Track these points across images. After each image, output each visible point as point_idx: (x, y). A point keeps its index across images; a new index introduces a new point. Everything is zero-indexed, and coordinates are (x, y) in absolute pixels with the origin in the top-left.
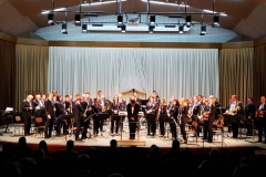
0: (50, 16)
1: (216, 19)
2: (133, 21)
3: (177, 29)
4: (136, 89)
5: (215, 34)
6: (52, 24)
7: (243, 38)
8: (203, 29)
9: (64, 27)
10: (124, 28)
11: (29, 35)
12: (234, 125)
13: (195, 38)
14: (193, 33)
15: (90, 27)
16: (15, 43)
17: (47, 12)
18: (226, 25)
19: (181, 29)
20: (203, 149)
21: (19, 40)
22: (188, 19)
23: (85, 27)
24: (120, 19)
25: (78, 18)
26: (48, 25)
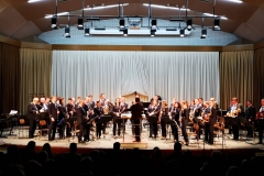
0: (54, 21)
1: (217, 22)
2: (134, 25)
3: (178, 32)
4: (138, 92)
5: (215, 37)
6: (56, 28)
7: (243, 41)
8: (204, 32)
9: (68, 31)
10: (126, 31)
11: (33, 38)
12: (235, 127)
13: (196, 41)
14: (194, 37)
15: (92, 31)
16: (19, 47)
17: (51, 16)
18: (227, 29)
19: (182, 32)
20: (204, 151)
21: (23, 44)
22: (189, 23)
23: (87, 31)
24: (122, 23)
25: (81, 22)
26: (52, 29)
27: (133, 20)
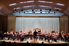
0: (15, 10)
2: (36, 11)
4: (38, 28)
9: (19, 12)
13: (53, 15)
15: (26, 12)
23: (25, 12)
24: (33, 10)
27: (36, 10)
